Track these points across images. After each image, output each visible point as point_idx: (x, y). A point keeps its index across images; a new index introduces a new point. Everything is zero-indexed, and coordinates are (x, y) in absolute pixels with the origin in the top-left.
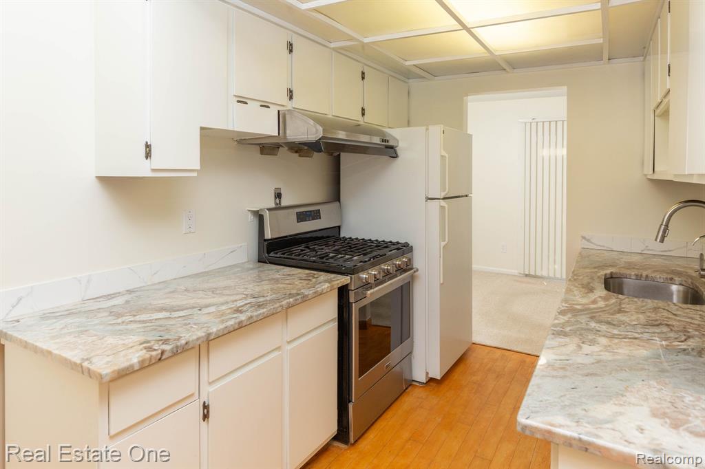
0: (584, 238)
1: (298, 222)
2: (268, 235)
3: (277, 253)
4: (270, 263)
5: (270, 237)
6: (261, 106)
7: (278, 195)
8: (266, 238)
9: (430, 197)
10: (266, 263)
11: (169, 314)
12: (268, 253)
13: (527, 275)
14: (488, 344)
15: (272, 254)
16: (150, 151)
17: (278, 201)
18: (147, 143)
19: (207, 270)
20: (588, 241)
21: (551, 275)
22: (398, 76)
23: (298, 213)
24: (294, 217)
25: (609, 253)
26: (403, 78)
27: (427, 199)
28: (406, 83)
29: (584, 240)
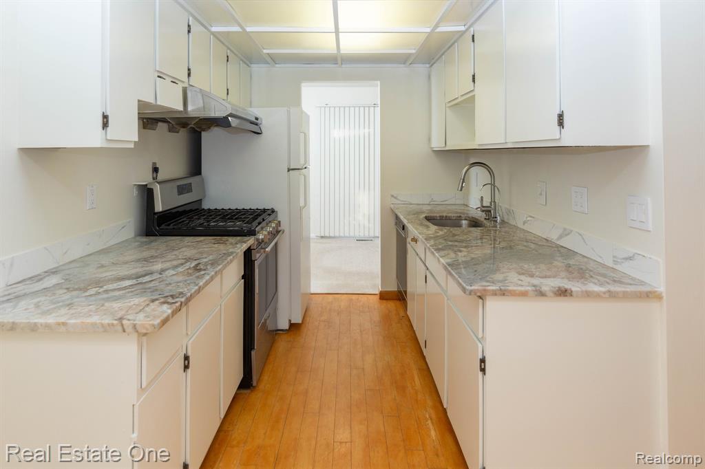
0: (392, 196)
1: (179, 195)
2: (159, 207)
3: (169, 225)
4: (161, 235)
5: (161, 210)
6: (172, 82)
7: (156, 170)
8: (156, 210)
9: (292, 167)
10: (157, 236)
11: (134, 281)
12: (159, 226)
13: (322, 237)
14: (319, 292)
15: (163, 226)
16: (107, 121)
17: (155, 175)
18: (103, 113)
19: (105, 247)
20: (395, 198)
21: (342, 235)
22: (245, 60)
23: (179, 187)
24: (176, 190)
25: (411, 206)
26: (248, 62)
27: (289, 170)
28: (250, 67)
29: (393, 198)
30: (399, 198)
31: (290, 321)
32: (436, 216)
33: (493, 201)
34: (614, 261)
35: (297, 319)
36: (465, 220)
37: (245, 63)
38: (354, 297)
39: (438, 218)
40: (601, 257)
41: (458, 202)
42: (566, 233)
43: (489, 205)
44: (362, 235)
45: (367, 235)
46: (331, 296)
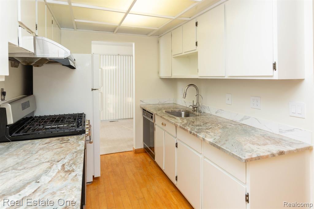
1: (23, 110)
2: (11, 121)
5: (12, 123)
6: (28, 31)
7: (3, 94)
8: (8, 124)
9: (94, 89)
10: (9, 142)
12: (11, 134)
20: (142, 102)
22: (59, 25)
23: (22, 104)
24: (21, 107)
25: (150, 105)
26: (60, 27)
27: (92, 90)
28: (60, 29)
29: (141, 102)
30: (144, 101)
31: (93, 176)
32: (170, 111)
33: (198, 103)
34: (279, 131)
35: (98, 175)
36: (183, 111)
37: (59, 27)
38: (121, 154)
39: (170, 112)
40: (271, 130)
41: (171, 102)
42: (246, 118)
43: (196, 104)
44: (112, 119)
45: (115, 118)
46: (108, 155)
